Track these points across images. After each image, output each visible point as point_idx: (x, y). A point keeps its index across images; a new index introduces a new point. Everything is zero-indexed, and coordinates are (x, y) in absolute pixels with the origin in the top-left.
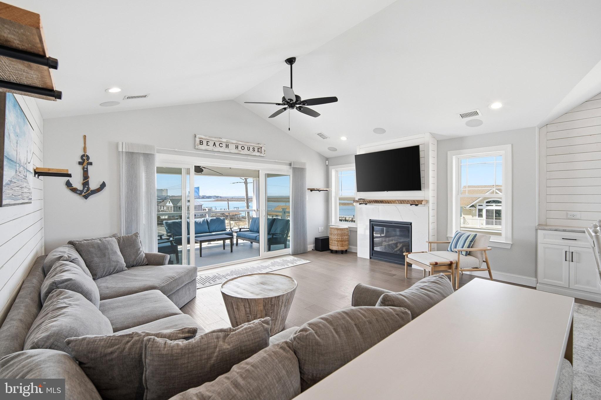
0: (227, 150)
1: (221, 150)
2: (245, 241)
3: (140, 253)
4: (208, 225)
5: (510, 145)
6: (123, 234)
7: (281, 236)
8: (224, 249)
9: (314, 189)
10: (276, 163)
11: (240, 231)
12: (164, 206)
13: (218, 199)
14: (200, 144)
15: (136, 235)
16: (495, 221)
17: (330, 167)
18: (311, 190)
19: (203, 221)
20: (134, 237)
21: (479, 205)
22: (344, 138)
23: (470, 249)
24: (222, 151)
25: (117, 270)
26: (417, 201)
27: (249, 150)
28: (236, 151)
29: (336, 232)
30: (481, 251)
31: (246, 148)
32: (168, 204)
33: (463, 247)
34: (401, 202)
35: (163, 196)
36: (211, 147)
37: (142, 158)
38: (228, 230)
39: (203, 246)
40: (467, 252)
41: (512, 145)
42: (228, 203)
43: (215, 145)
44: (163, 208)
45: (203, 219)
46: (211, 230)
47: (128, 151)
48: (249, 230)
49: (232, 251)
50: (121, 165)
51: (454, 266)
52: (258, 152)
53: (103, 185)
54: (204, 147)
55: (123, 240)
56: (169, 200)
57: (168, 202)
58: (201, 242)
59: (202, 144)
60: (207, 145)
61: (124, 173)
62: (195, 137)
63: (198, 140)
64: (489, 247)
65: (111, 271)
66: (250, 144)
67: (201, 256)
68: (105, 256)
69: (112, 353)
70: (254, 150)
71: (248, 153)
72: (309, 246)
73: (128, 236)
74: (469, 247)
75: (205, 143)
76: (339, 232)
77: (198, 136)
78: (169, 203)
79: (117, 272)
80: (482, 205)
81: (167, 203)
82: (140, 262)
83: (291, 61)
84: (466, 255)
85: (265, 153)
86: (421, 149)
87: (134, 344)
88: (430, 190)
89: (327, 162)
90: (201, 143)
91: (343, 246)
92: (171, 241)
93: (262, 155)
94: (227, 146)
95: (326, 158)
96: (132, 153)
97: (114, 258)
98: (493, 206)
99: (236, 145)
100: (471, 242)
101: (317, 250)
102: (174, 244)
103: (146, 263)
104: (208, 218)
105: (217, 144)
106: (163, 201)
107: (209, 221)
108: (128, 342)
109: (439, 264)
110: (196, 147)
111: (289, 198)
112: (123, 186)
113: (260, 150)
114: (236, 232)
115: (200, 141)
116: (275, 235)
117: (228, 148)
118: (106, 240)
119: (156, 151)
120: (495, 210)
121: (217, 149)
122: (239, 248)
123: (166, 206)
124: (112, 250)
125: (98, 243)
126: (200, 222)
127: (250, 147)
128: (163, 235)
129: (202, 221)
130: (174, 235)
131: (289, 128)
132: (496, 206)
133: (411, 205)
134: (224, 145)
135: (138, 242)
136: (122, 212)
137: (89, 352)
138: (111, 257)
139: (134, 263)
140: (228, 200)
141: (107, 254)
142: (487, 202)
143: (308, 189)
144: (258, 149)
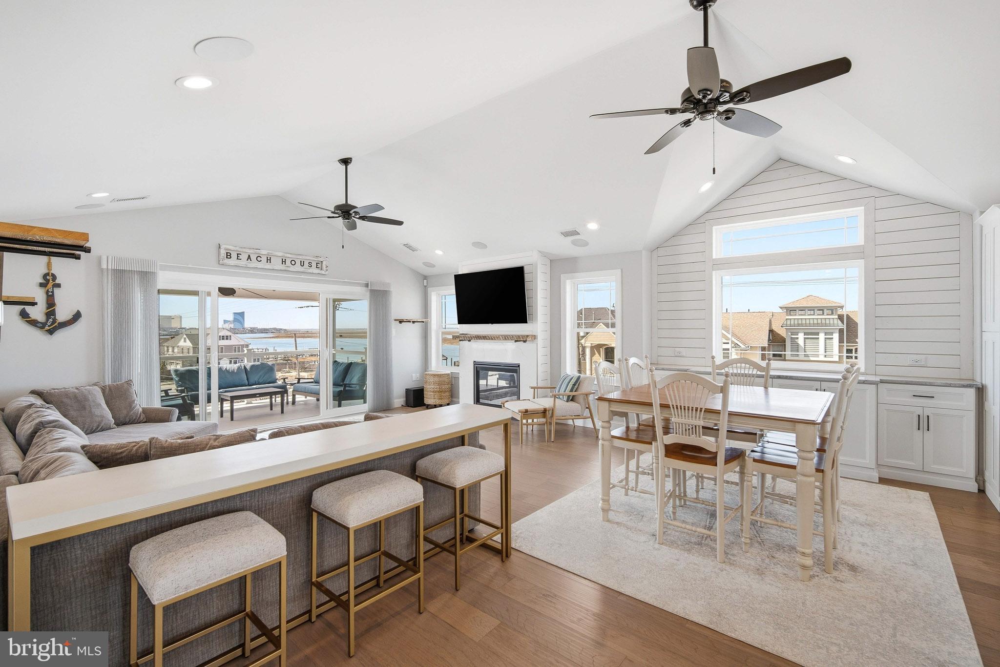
0: (268, 266)
1: (260, 265)
2: (309, 398)
3: (134, 408)
4: (246, 374)
5: (620, 270)
6: (108, 381)
7: (358, 388)
8: (271, 409)
9: (403, 320)
10: (345, 283)
11: (299, 382)
12: (173, 348)
13: (279, 333)
14: (227, 258)
15: (129, 383)
17: (429, 289)
18: (401, 322)
19: (239, 368)
20: (126, 385)
22: (439, 252)
23: (574, 393)
24: (260, 267)
25: (102, 427)
26: (522, 336)
27: (302, 265)
28: (283, 267)
29: (432, 380)
30: (583, 394)
31: (298, 263)
32: (182, 343)
33: (565, 392)
34: (505, 338)
35: (172, 328)
36: (243, 262)
37: (136, 278)
38: (280, 382)
39: (235, 407)
40: (569, 396)
41: (622, 270)
42: (296, 341)
43: (250, 259)
44: (173, 351)
45: (238, 365)
46: (251, 381)
47: (115, 268)
48: (313, 380)
49: (282, 412)
50: (105, 289)
51: (549, 414)
52: (317, 267)
53: (77, 316)
54: (233, 261)
55: (110, 389)
56: (185, 336)
57: (183, 340)
58: (233, 399)
59: (230, 258)
60: (238, 259)
61: (110, 298)
62: (220, 247)
63: (223, 252)
64: (593, 390)
65: (94, 428)
66: (304, 257)
67: (232, 419)
68: (85, 409)
69: (121, 453)
70: (310, 266)
71: (301, 269)
72: (396, 401)
73: (117, 385)
74: (571, 391)
75: (234, 255)
76: (436, 379)
77: (223, 247)
78: (185, 341)
79: (102, 430)
81: (180, 340)
82: (134, 418)
83: (346, 162)
84: (567, 401)
85: (327, 270)
86: (526, 270)
87: (140, 447)
88: (538, 323)
89: (425, 281)
90: (228, 256)
91: (441, 399)
92: (183, 398)
93: (323, 272)
94: (269, 260)
95: (424, 275)
96: (122, 272)
97: (97, 412)
99: (282, 259)
100: (574, 385)
101: (408, 406)
102: (188, 401)
103: (144, 421)
104: (247, 363)
105: (253, 257)
106: (172, 338)
107: (248, 368)
108: (135, 446)
109: (530, 412)
110: (221, 261)
111: (366, 333)
112: (108, 317)
113: (319, 266)
114: (292, 384)
115: (227, 253)
116: (348, 387)
117: (270, 262)
118: (85, 389)
119: (158, 268)
121: (254, 264)
122: (297, 407)
123: (178, 347)
124: (94, 401)
125: (74, 393)
126: (233, 369)
127: (304, 262)
128: (171, 389)
129: (236, 368)
130: (189, 389)
131: (343, 246)
133: (516, 341)
134: (264, 259)
135: (132, 392)
136: (106, 353)
137: (102, 453)
138: (93, 410)
139: (127, 420)
140: (295, 336)
141: (87, 407)
143: (395, 320)
144: (317, 263)
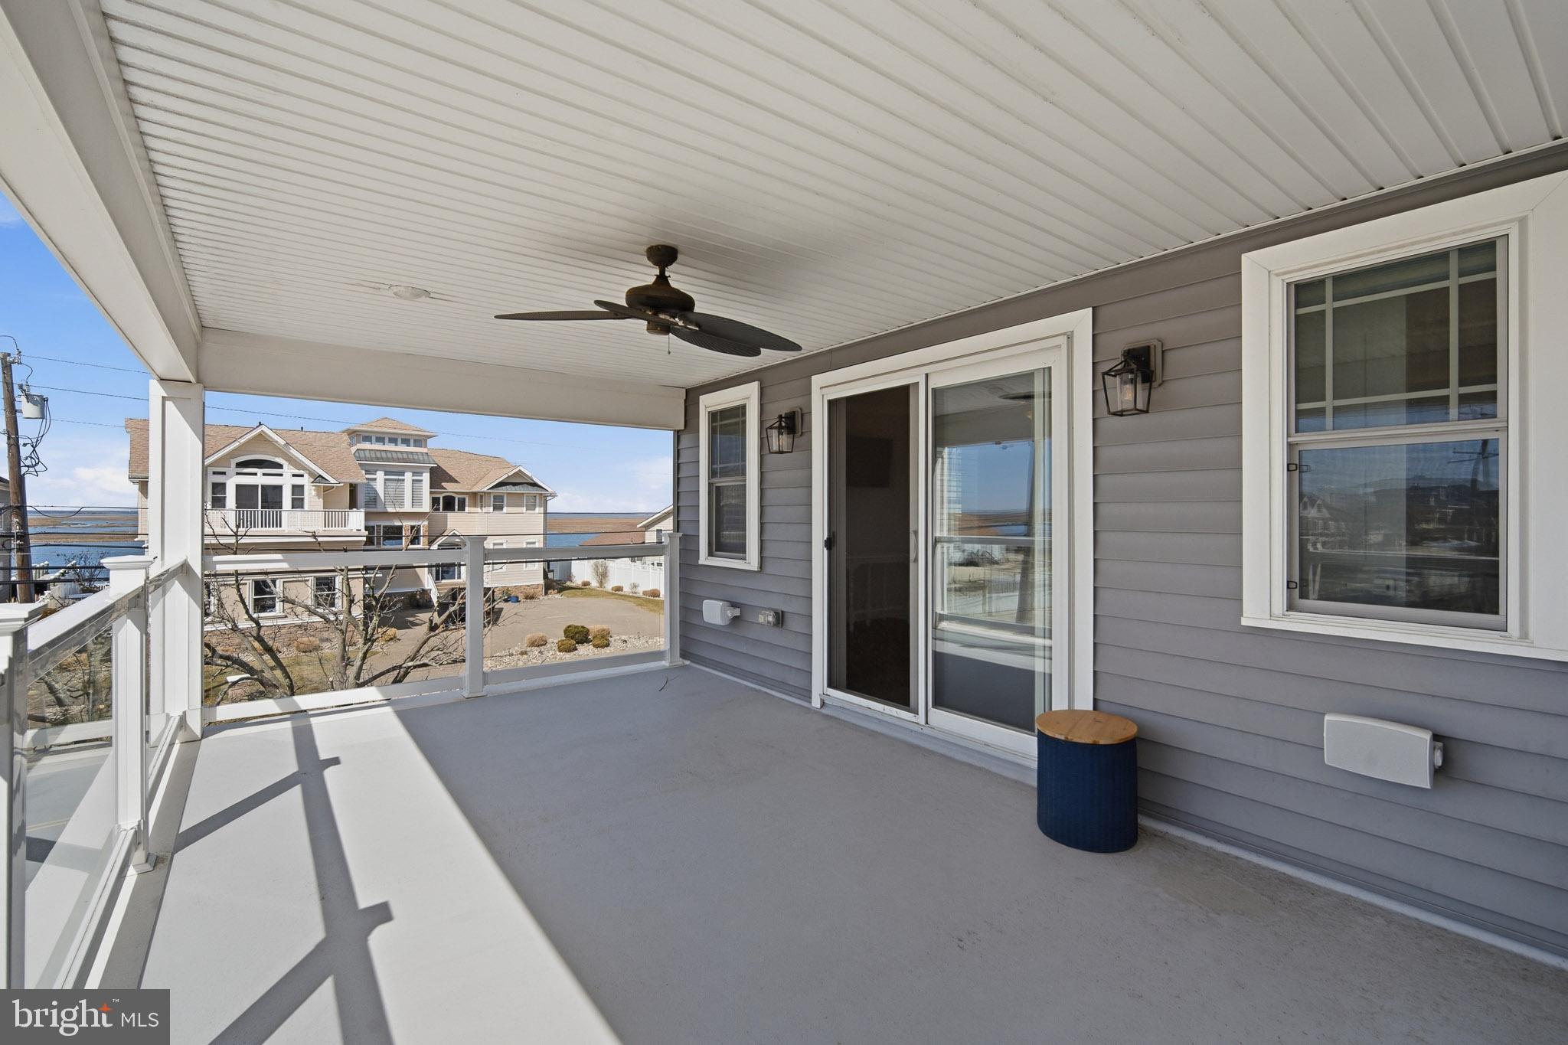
16: (262, 512)
21: (214, 473)
80: (224, 473)
98: (256, 474)
120: (262, 486)
132: (264, 475)
142: (239, 465)
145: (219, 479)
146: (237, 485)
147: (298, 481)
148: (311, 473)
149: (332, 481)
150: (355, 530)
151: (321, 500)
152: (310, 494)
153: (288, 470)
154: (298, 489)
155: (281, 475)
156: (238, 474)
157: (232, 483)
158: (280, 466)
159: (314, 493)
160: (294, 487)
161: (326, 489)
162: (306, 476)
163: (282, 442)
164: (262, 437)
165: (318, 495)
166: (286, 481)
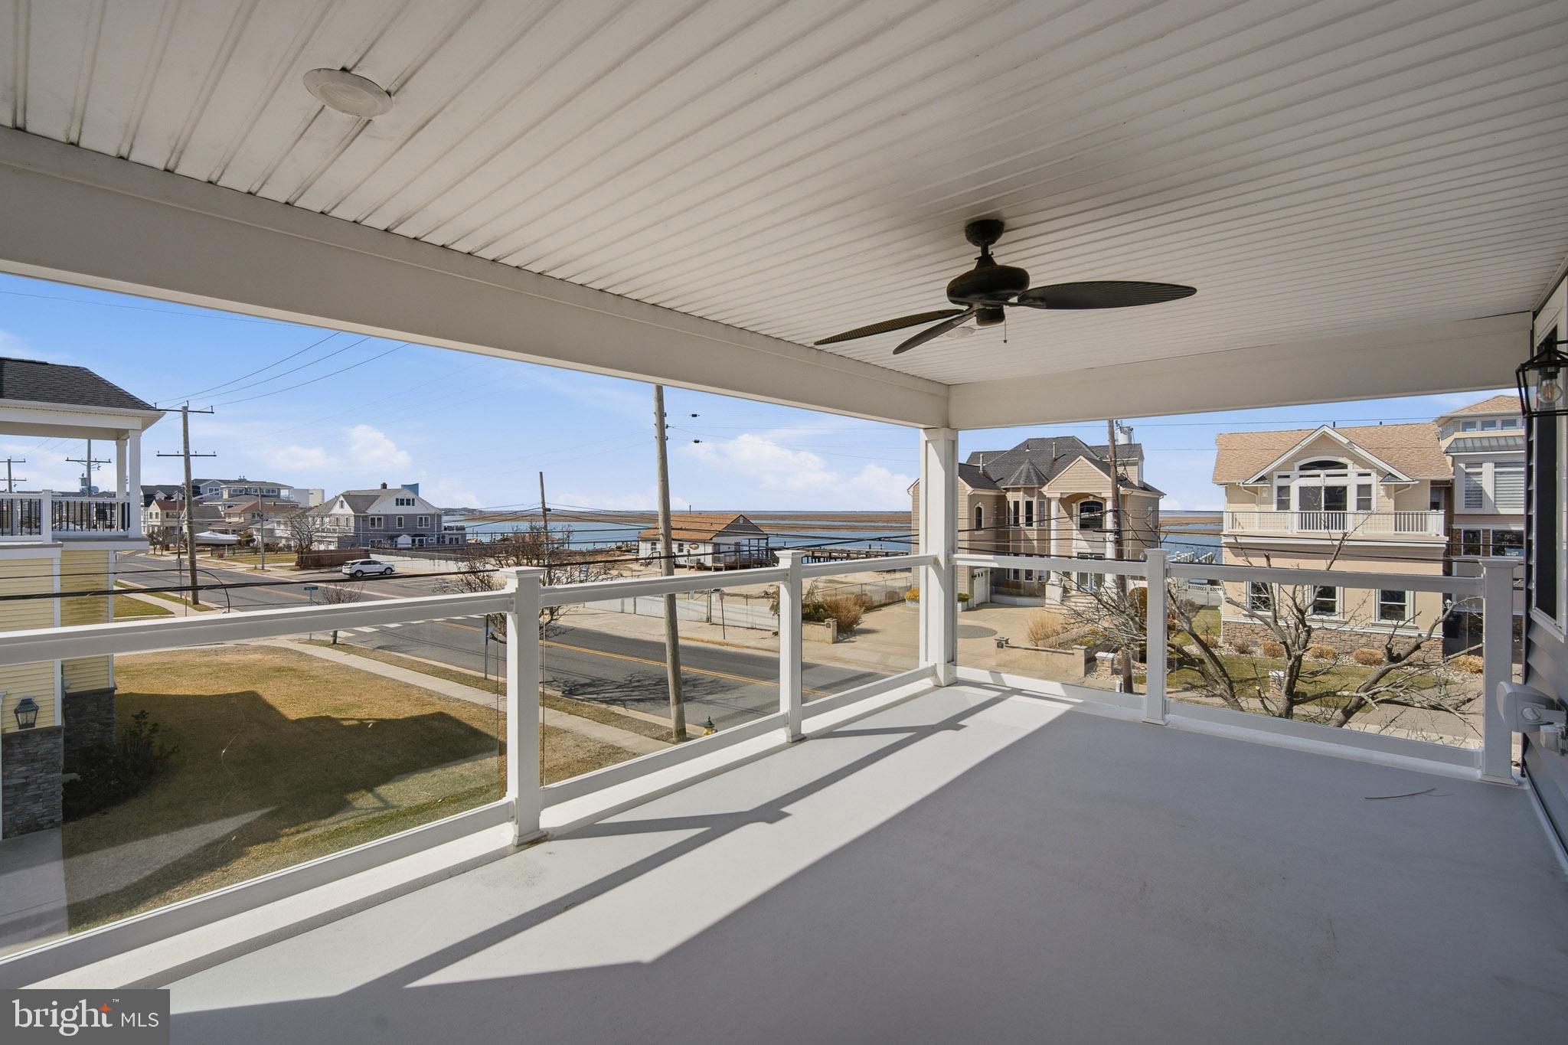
16: (1325, 514)
21: (1280, 477)
32: (337, 510)
78: (342, 507)
80: (1288, 477)
81: (335, 504)
98: (1318, 476)
120: (1325, 487)
123: (330, 515)
132: (1326, 476)
142: (1302, 468)
145: (1283, 482)
146: (1300, 487)
147: (1364, 481)
148: (1380, 472)
149: (1404, 478)
150: (1434, 535)
151: (1392, 501)
152: (1379, 496)
153: (1353, 469)
154: (1364, 490)
155: (1346, 475)
156: (1301, 476)
157: (1295, 485)
158: (1345, 466)
159: (1382, 493)
160: (1360, 487)
161: (1398, 488)
162: (1374, 475)
163: (1346, 441)
164: (1324, 437)
165: (1388, 496)
166: (1351, 481)
